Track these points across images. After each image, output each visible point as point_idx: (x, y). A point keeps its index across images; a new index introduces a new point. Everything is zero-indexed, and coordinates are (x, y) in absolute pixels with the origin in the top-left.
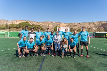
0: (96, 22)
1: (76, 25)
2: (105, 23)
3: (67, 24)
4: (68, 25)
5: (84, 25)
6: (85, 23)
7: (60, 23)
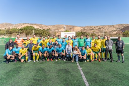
0: (116, 25)
1: (93, 28)
2: (127, 26)
3: (83, 27)
4: (83, 29)
5: (102, 28)
6: (104, 26)
7: (74, 26)
